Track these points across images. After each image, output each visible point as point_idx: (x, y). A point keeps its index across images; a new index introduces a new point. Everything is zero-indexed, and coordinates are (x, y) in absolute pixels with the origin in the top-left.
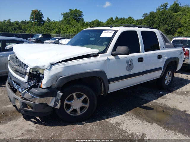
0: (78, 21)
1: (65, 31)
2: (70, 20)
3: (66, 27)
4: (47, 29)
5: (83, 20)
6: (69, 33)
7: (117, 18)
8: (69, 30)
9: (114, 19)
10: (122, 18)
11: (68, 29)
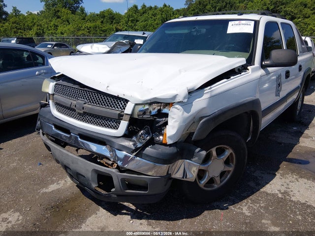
0: (74, 12)
1: (53, 31)
2: (58, 11)
3: (52, 23)
4: (16, 28)
5: (83, 10)
6: (62, 33)
7: (144, 6)
8: (59, 28)
9: (139, 8)
10: (153, 6)
11: (57, 26)
